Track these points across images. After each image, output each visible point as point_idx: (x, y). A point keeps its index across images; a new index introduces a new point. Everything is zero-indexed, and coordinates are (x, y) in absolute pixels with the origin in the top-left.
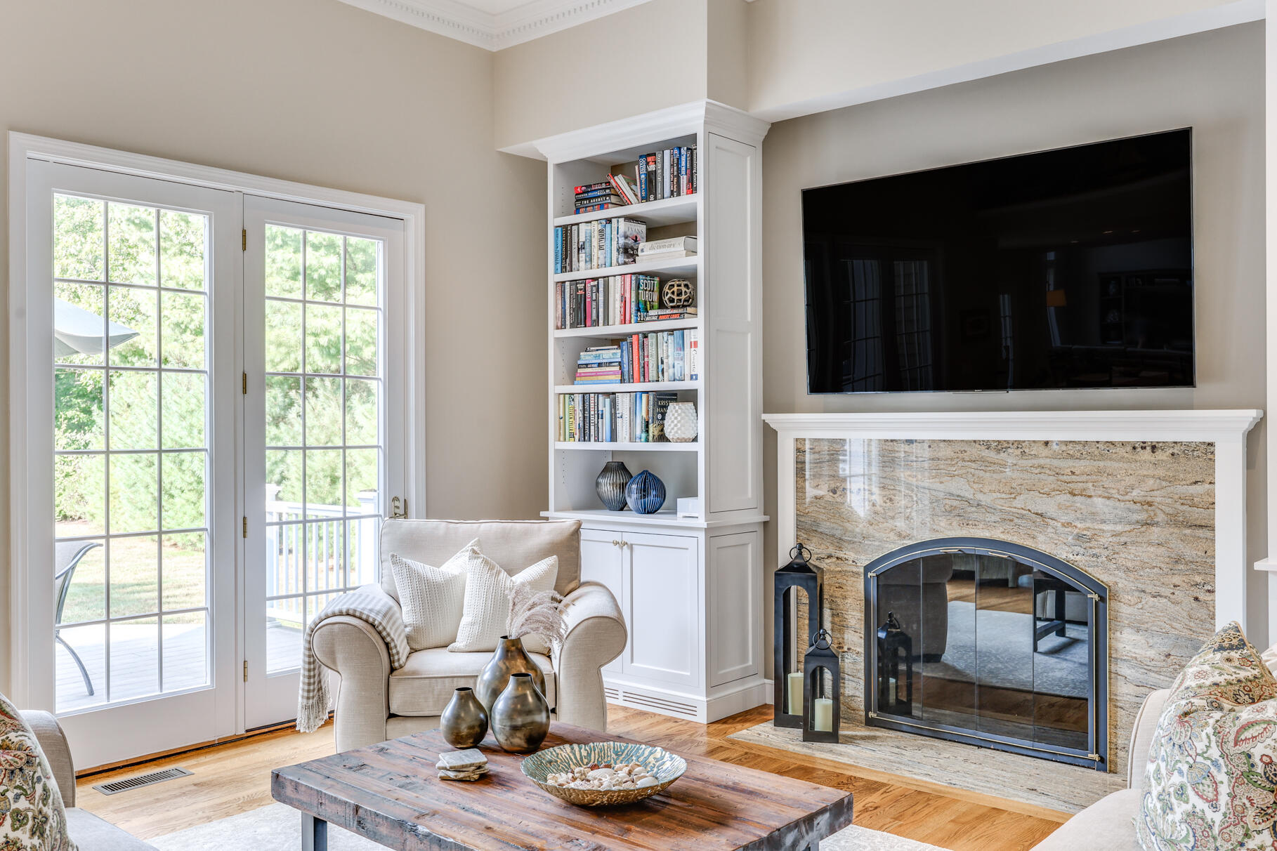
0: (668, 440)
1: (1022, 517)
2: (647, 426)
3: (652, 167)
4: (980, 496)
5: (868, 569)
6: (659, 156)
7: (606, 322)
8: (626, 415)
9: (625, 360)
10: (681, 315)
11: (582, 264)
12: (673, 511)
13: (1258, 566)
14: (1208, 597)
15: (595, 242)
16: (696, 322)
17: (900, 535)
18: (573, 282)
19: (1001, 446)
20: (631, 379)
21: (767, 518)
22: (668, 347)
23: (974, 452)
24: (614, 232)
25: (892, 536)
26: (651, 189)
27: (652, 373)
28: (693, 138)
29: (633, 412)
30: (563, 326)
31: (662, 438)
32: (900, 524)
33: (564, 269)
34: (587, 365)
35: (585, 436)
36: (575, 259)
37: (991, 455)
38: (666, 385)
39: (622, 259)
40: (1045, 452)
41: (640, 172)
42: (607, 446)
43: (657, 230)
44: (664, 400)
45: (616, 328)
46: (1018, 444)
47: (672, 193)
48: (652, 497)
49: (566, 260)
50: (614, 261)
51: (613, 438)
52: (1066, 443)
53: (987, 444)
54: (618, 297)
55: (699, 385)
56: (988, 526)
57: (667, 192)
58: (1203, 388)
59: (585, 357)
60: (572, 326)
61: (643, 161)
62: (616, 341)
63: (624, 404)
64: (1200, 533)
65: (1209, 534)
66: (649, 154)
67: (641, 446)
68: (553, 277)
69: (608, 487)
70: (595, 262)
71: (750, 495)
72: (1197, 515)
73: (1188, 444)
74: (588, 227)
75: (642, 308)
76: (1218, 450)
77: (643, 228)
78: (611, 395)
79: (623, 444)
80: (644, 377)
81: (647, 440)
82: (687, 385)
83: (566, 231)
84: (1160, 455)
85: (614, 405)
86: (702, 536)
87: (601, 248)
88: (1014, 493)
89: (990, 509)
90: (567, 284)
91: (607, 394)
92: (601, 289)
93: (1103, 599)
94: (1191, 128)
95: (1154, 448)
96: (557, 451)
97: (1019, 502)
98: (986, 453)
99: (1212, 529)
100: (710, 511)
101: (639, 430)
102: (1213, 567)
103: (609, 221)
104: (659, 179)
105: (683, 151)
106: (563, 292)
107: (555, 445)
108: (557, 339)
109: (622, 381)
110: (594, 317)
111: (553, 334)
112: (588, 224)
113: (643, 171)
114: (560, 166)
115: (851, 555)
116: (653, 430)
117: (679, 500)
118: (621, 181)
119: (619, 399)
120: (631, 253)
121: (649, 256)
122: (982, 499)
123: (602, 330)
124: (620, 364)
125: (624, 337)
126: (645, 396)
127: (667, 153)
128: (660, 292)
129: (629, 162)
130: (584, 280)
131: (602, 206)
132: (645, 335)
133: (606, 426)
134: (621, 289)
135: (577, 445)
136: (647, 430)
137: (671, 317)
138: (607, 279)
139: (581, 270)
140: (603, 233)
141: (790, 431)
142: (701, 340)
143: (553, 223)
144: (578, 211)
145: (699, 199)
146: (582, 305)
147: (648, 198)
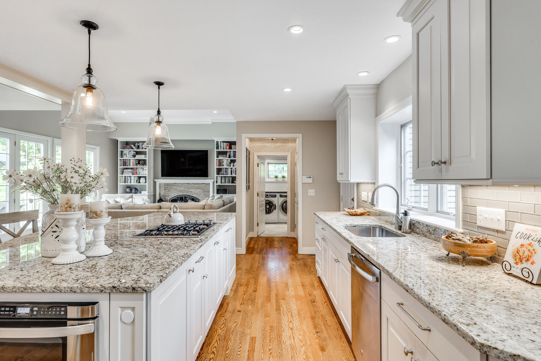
0: (140, 183)
1: (189, 192)
2: (137, 181)
3: (138, 145)
5: (170, 199)
7: (130, 166)
8: (133, 180)
9: (133, 171)
10: (143, 166)
11: (125, 157)
12: (141, 193)
13: (214, 195)
15: (127, 154)
16: (146, 167)
17: (174, 195)
18: (124, 159)
19: (187, 184)
20: (134, 174)
21: (154, 194)
22: (141, 170)
24: (131, 153)
25: (173, 195)
26: (138, 147)
28: (145, 141)
29: (134, 179)
30: (121, 166)
31: (139, 182)
32: (174, 194)
34: (125, 172)
35: (125, 182)
36: (123, 156)
38: (140, 175)
39: (133, 157)
40: (192, 184)
41: (137, 144)
42: (129, 184)
43: (138, 153)
44: (140, 178)
45: (131, 167)
46: (189, 183)
47: (142, 149)
48: (136, 191)
49: (122, 156)
50: (131, 157)
53: (185, 183)
54: (132, 162)
55: (147, 175)
56: (185, 193)
57: (141, 148)
58: (209, 177)
59: (125, 171)
60: (123, 166)
61: (137, 143)
62: (132, 169)
63: (132, 178)
66: (138, 142)
67: (136, 184)
68: (119, 158)
69: (128, 190)
70: (127, 157)
71: (152, 190)
72: (208, 190)
73: (207, 183)
75: (136, 164)
76: (210, 184)
77: (135, 152)
79: (132, 183)
80: (137, 174)
82: (144, 175)
83: (122, 151)
84: (204, 184)
85: (131, 178)
86: (147, 196)
87: (128, 155)
88: (189, 189)
89: (186, 191)
91: (129, 176)
92: (129, 161)
94: (208, 150)
96: (120, 185)
98: (185, 184)
99: (210, 192)
100: (148, 193)
101: (135, 182)
103: (130, 151)
104: (140, 146)
106: (121, 161)
107: (119, 184)
108: (120, 168)
109: (132, 174)
110: (127, 165)
111: (119, 167)
112: (126, 151)
113: (137, 145)
114: (120, 142)
115: (167, 198)
116: (138, 182)
117: (142, 192)
118: (132, 146)
119: (132, 177)
120: (134, 156)
121: (138, 157)
122: (185, 190)
123: (129, 167)
124: (132, 172)
125: (133, 168)
126: (136, 177)
127: (141, 143)
128: (139, 162)
129: (134, 143)
130: (125, 159)
131: (129, 149)
132: (137, 168)
133: (129, 181)
134: (132, 161)
135: (123, 184)
136: (137, 182)
137: (141, 166)
138: (130, 160)
139: (125, 158)
140: (129, 153)
141: (158, 182)
142: (147, 170)
143: (119, 150)
144: (124, 149)
145: (147, 150)
146: (125, 163)
147: (138, 149)
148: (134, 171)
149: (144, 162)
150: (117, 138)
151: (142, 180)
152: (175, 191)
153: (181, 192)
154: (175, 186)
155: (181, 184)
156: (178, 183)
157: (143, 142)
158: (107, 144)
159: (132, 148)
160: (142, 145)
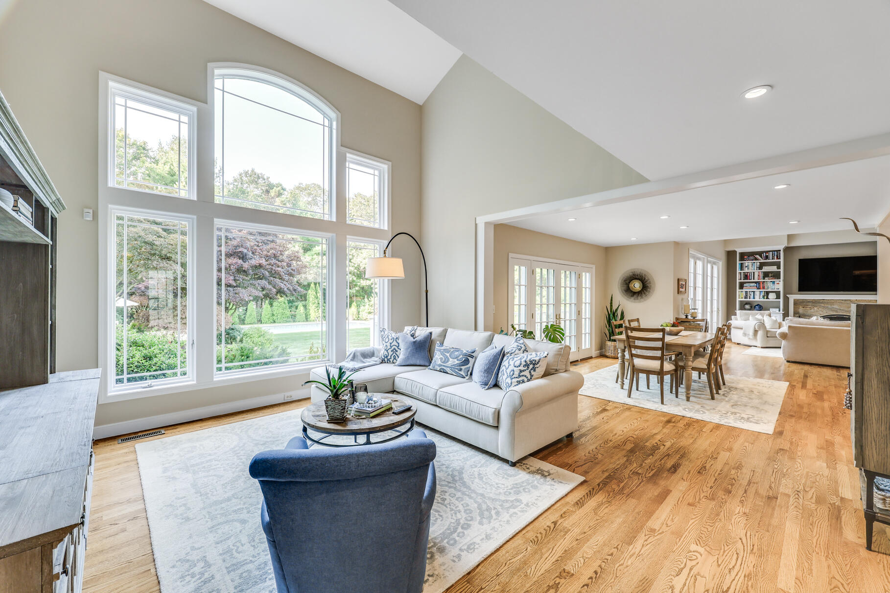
0: (769, 299)
3: (767, 255)
6: (769, 253)
7: (754, 279)
8: (758, 295)
10: (775, 279)
12: (768, 310)
15: (750, 266)
16: (780, 280)
18: (745, 272)
20: (759, 289)
22: (770, 284)
24: (756, 265)
26: (767, 257)
27: (766, 288)
28: (780, 250)
29: (760, 294)
30: (741, 279)
31: (767, 298)
33: (741, 270)
35: (746, 298)
36: (744, 269)
37: (843, 302)
38: (769, 290)
39: (758, 269)
42: (748, 300)
44: (767, 293)
45: (756, 280)
48: (761, 309)
49: (742, 268)
50: (756, 269)
51: (754, 298)
55: (781, 290)
57: (771, 258)
59: (746, 285)
60: (744, 280)
61: (765, 254)
62: (756, 283)
63: (757, 293)
66: (766, 252)
67: (763, 300)
69: (748, 307)
70: (750, 269)
74: (748, 263)
75: (764, 277)
77: (761, 264)
78: (754, 292)
79: (757, 299)
80: (764, 288)
82: (776, 290)
83: (742, 264)
87: (752, 267)
90: (742, 273)
91: (752, 291)
92: (752, 274)
96: (739, 301)
101: (761, 297)
103: (754, 263)
104: (769, 256)
106: (741, 275)
107: (737, 300)
109: (757, 289)
110: (750, 278)
112: (746, 263)
114: (739, 253)
116: (765, 297)
117: (771, 309)
118: (758, 256)
120: (760, 268)
121: (766, 269)
122: (841, 308)
123: (752, 280)
124: (756, 286)
125: (758, 282)
126: (763, 292)
127: (771, 253)
128: (766, 275)
129: (760, 254)
130: (747, 272)
131: (752, 260)
132: (764, 282)
133: (752, 296)
134: (757, 275)
135: (743, 299)
137: (770, 279)
138: (754, 272)
139: (746, 270)
140: (753, 265)
141: (792, 298)
142: (781, 283)
143: (738, 262)
144: (745, 261)
145: (782, 260)
146: (746, 276)
147: (766, 259)
148: (759, 285)
149: (776, 275)
150: (736, 250)
151: (772, 296)
153: (832, 310)
154: (822, 303)
155: (833, 301)
156: (828, 300)
157: (775, 251)
158: (723, 257)
159: (756, 259)
160: (773, 254)
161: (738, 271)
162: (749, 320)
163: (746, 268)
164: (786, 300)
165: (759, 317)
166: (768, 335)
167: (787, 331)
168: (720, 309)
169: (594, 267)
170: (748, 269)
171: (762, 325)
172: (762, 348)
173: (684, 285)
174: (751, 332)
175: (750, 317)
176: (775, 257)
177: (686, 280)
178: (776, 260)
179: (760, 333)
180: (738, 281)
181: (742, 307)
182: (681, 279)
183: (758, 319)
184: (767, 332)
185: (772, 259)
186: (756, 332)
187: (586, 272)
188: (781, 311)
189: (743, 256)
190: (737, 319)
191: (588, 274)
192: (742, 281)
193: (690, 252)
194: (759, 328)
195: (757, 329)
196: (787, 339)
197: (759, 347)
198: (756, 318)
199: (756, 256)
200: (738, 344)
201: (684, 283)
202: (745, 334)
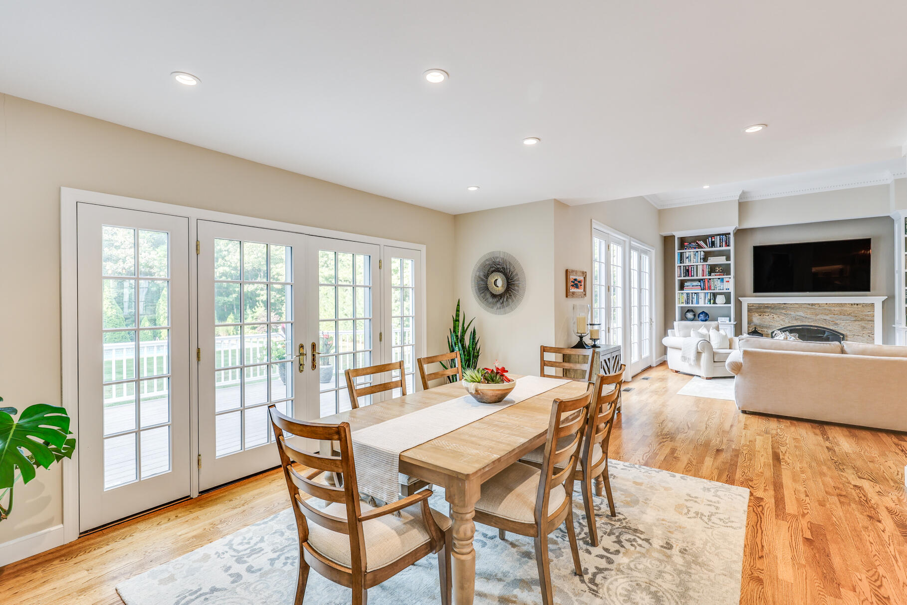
0: (717, 304)
1: (819, 320)
2: (710, 300)
3: (713, 240)
4: (806, 316)
5: (772, 333)
6: (716, 237)
7: (697, 276)
8: (703, 298)
10: (724, 275)
12: (716, 320)
14: (872, 335)
15: (692, 257)
16: (730, 277)
17: (781, 325)
18: (684, 266)
19: (812, 305)
20: (704, 289)
22: (718, 283)
23: (805, 306)
24: (699, 255)
26: (713, 244)
27: (712, 288)
28: (729, 234)
29: (705, 297)
30: (680, 276)
31: (715, 303)
32: (782, 323)
33: (681, 263)
34: (688, 286)
35: (687, 303)
36: (685, 261)
37: (810, 307)
38: (717, 291)
39: (702, 261)
40: (826, 306)
42: (690, 305)
44: (715, 295)
45: (700, 277)
46: (818, 304)
48: (706, 318)
49: (681, 261)
50: (699, 261)
51: (698, 302)
52: (832, 304)
53: (809, 304)
54: (701, 270)
55: (731, 291)
56: (809, 322)
57: (718, 246)
58: (872, 292)
59: (687, 284)
60: (684, 276)
61: (710, 238)
62: (699, 280)
63: (702, 296)
64: (871, 322)
65: (873, 322)
66: (712, 236)
67: (709, 305)
69: (688, 316)
70: (692, 262)
72: (869, 318)
73: (867, 304)
74: (690, 253)
75: (709, 273)
76: (875, 305)
77: (705, 253)
78: (697, 293)
79: (700, 305)
80: (710, 288)
81: (710, 304)
82: (725, 291)
83: (681, 254)
84: (859, 306)
85: (698, 296)
87: (694, 258)
88: (817, 315)
89: (809, 318)
90: (682, 267)
91: (695, 293)
92: (695, 268)
93: (844, 337)
94: (870, 239)
95: (857, 305)
96: (679, 307)
97: (818, 317)
98: (808, 306)
99: (874, 321)
101: (707, 302)
102: (874, 329)
103: (697, 252)
104: (716, 243)
105: (724, 236)
106: (680, 269)
107: (677, 305)
109: (701, 290)
110: (692, 274)
112: (688, 252)
113: (710, 241)
114: (678, 238)
115: (766, 330)
116: (712, 301)
117: (719, 318)
118: (701, 243)
119: (700, 294)
120: (705, 259)
121: (712, 261)
122: (808, 316)
123: (695, 278)
124: (700, 286)
125: (702, 279)
126: (709, 294)
127: (718, 237)
129: (704, 238)
130: (688, 266)
131: (695, 248)
132: (710, 279)
133: (695, 300)
135: (684, 305)
136: (710, 302)
137: (718, 275)
138: (697, 266)
139: (687, 263)
140: (695, 255)
141: (746, 302)
142: (732, 281)
143: (677, 251)
144: (686, 249)
145: (732, 248)
146: (687, 272)
147: (712, 247)
148: (703, 284)
149: (726, 270)
150: (674, 233)
151: (720, 299)
152: (783, 317)
153: (796, 319)
154: (783, 309)
155: (797, 306)
156: (791, 304)
157: (723, 235)
158: (659, 244)
159: (700, 247)
160: (720, 240)
161: (677, 264)
162: (690, 336)
163: (687, 260)
164: (739, 304)
165: (703, 331)
166: (716, 359)
167: (741, 360)
168: (654, 320)
169: (423, 248)
170: (690, 261)
171: (707, 342)
172: (707, 379)
173: (580, 282)
174: (692, 355)
175: (692, 332)
176: (724, 243)
177: (584, 274)
178: (724, 248)
179: (704, 357)
180: (677, 279)
181: (684, 318)
182: (573, 271)
183: (702, 335)
184: (714, 354)
185: (720, 246)
186: (699, 354)
187: (402, 257)
188: (733, 322)
189: (683, 242)
190: (674, 335)
191: (409, 263)
192: (682, 278)
193: (594, 226)
194: (703, 348)
195: (700, 350)
196: (742, 374)
197: (703, 378)
198: (698, 333)
199: (699, 242)
200: (677, 372)
201: (582, 278)
202: (684, 358)
